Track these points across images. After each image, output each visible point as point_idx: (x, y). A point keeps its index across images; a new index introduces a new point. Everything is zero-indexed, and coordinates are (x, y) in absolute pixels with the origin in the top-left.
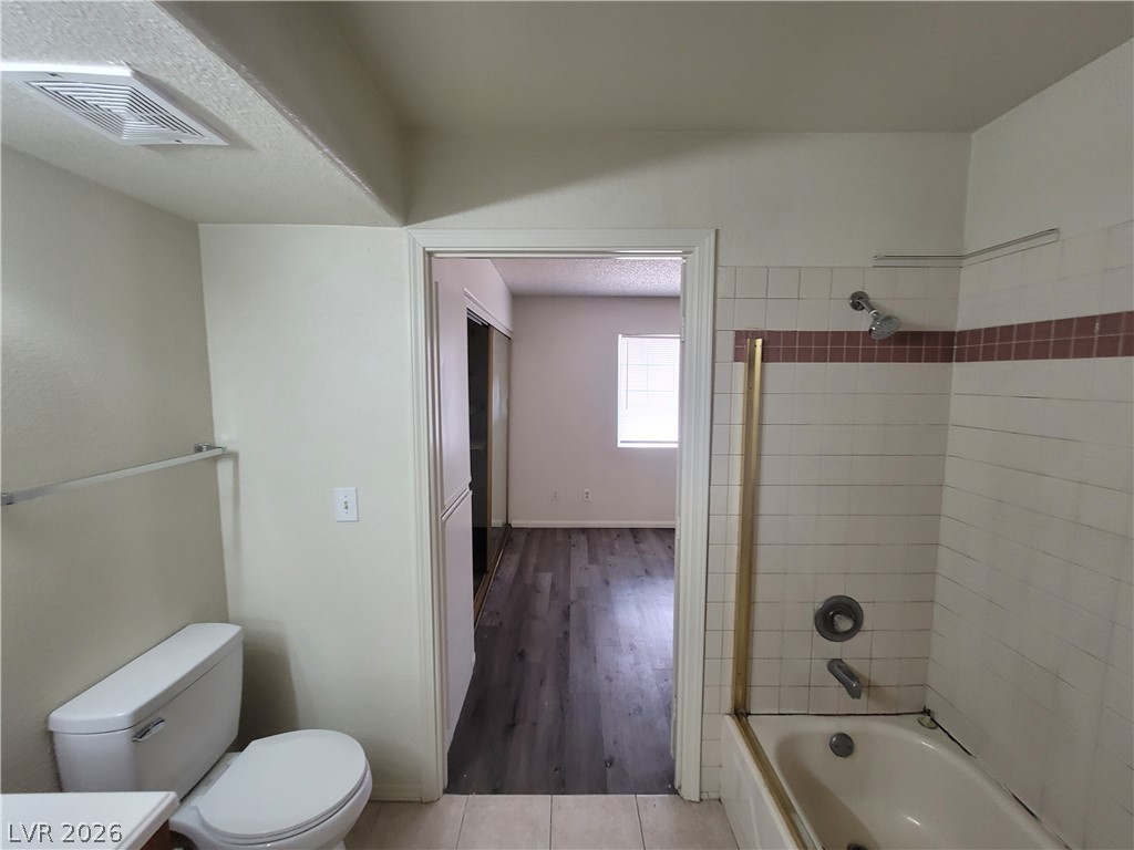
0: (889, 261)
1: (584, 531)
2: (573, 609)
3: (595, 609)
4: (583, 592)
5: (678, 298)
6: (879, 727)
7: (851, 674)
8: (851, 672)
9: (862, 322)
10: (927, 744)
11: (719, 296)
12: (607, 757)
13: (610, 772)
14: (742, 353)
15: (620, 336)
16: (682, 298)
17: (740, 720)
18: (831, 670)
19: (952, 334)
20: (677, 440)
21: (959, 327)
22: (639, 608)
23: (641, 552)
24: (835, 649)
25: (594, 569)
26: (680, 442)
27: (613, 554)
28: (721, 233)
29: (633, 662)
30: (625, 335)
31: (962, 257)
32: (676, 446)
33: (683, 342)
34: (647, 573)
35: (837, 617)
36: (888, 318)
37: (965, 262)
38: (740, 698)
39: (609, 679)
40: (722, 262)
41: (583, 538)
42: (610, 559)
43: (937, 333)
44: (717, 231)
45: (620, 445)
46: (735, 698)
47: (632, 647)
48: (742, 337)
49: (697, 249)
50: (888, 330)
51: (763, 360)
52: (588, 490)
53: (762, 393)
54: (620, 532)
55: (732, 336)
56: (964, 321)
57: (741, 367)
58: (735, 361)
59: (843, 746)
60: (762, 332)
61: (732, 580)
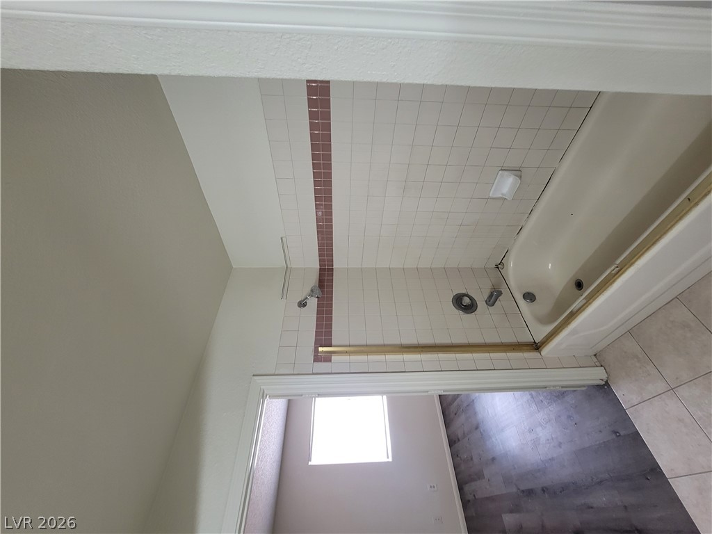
0: (284, 293)
1: (461, 489)
2: (522, 488)
3: (516, 466)
4: (507, 480)
5: (289, 401)
6: (512, 283)
7: (491, 295)
8: (490, 296)
9: (313, 303)
10: (511, 264)
11: (292, 373)
12: (614, 436)
13: (622, 433)
14: (327, 358)
15: (310, 463)
16: (290, 398)
17: (540, 347)
18: (493, 305)
19: (321, 269)
20: (381, 396)
21: (317, 266)
22: (502, 430)
23: (464, 435)
24: (481, 304)
25: (486, 473)
26: (382, 393)
27: (472, 459)
28: (255, 373)
29: (541, 428)
30: (310, 460)
31: (287, 267)
32: (385, 397)
33: (319, 395)
34: (477, 428)
35: (464, 304)
36: (312, 291)
37: (289, 266)
38: (528, 348)
39: (560, 445)
40: (273, 372)
41: (467, 488)
42: (476, 460)
43: (320, 274)
44: (254, 375)
45: (390, 459)
46: (529, 350)
47: (531, 431)
48: (317, 358)
49: (262, 387)
50: (318, 291)
51: (331, 346)
52: (428, 487)
53: (350, 346)
54: (454, 455)
55: (316, 364)
56: (316, 265)
57: (334, 358)
58: (330, 361)
59: (530, 297)
60: (315, 348)
61: (459, 356)
